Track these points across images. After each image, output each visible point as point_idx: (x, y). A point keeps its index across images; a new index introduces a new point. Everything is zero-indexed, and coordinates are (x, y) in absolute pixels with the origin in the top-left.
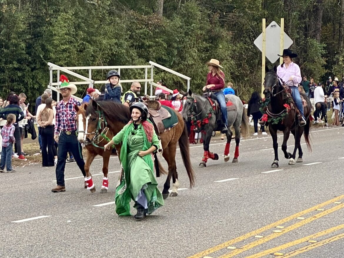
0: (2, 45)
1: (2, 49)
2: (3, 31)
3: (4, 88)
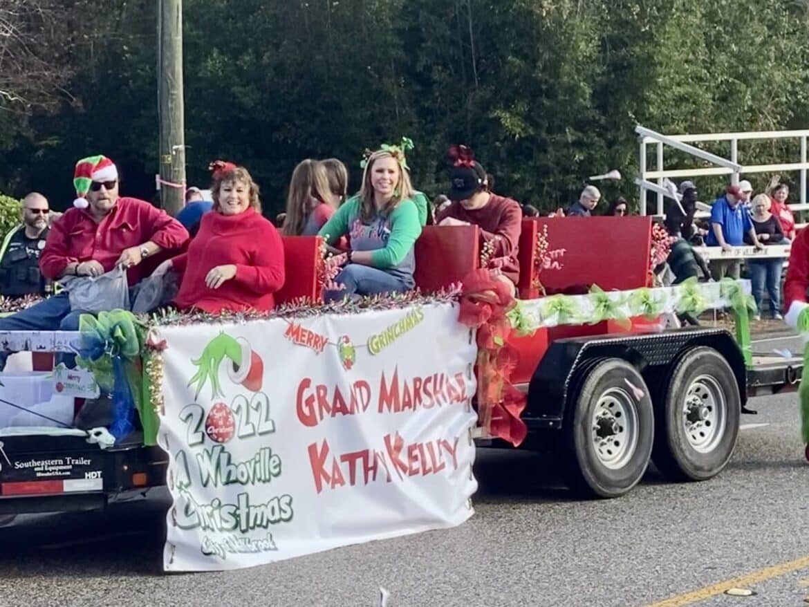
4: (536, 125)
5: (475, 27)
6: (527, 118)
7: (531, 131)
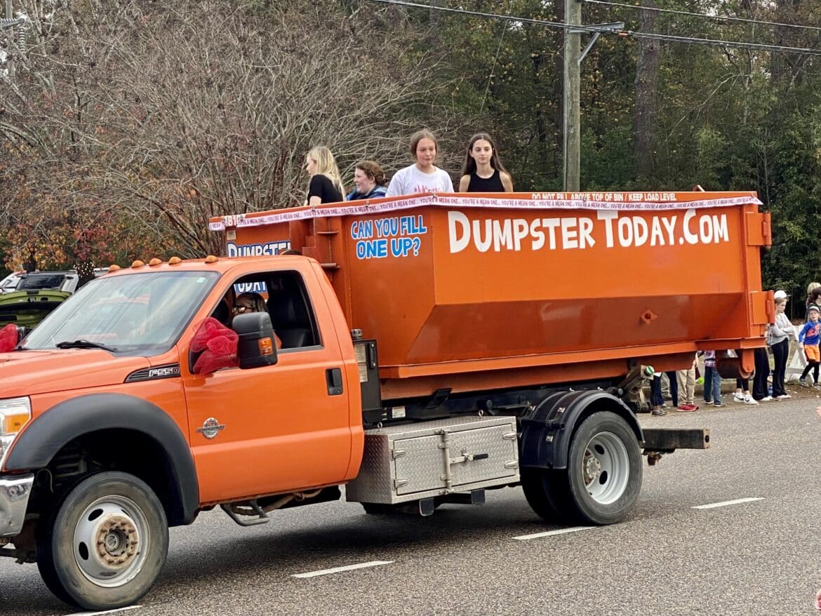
0: (815, 207)
1: (814, 215)
2: (816, 187)
3: (816, 275)
4: (811, 233)
5: (769, 166)
6: (804, 227)
7: (807, 234)
